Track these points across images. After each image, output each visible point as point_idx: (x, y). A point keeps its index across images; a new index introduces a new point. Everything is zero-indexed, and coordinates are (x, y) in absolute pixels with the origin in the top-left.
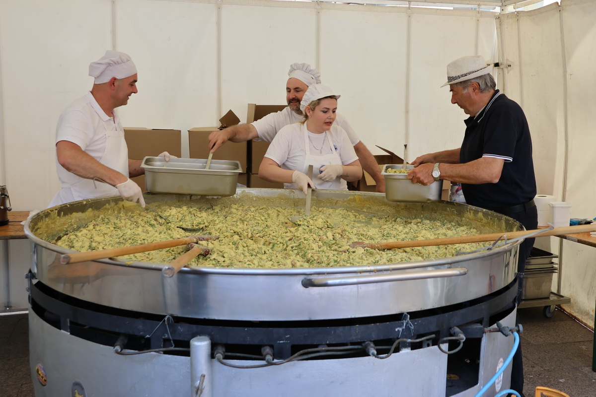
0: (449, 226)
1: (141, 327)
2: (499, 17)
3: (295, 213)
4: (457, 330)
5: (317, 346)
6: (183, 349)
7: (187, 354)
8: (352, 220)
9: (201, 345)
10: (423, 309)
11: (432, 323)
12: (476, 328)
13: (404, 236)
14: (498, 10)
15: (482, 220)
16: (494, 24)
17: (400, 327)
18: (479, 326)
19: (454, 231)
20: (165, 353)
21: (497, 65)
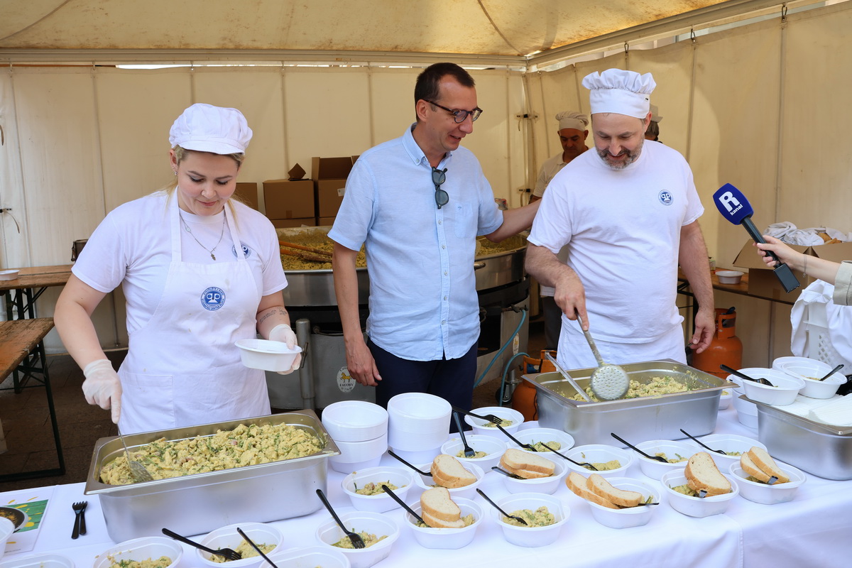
2: (525, 76)
16: (521, 82)
18: (498, 307)
21: (526, 116)
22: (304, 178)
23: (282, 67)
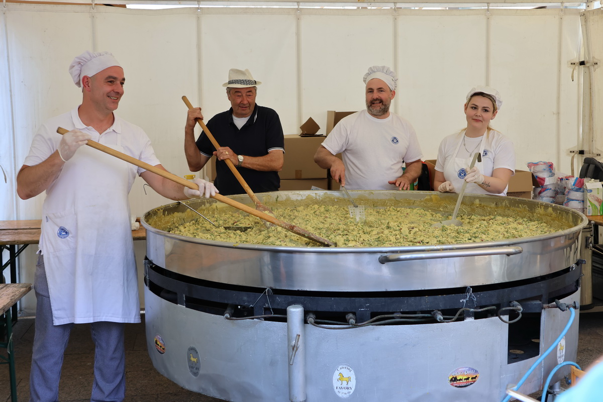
0: (521, 221)
1: (245, 298)
2: (584, 14)
3: (375, 213)
4: (516, 303)
5: (393, 313)
6: (281, 316)
7: (284, 320)
8: (429, 218)
9: (296, 312)
10: (484, 284)
11: (493, 297)
12: (535, 304)
13: (475, 230)
14: (583, 7)
15: (552, 214)
16: (579, 21)
17: (464, 298)
18: (538, 302)
19: (525, 226)
20: (266, 319)
21: (582, 63)
22: (318, 133)
23: (298, 9)
